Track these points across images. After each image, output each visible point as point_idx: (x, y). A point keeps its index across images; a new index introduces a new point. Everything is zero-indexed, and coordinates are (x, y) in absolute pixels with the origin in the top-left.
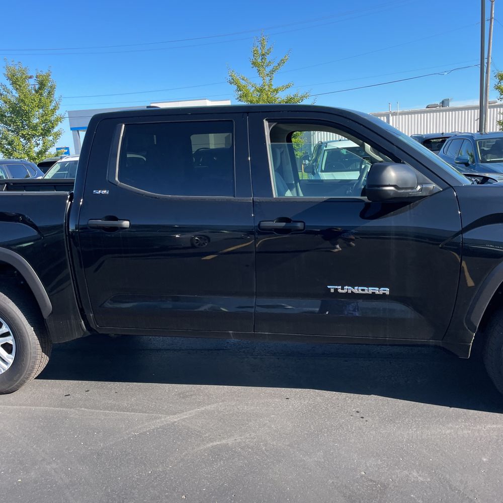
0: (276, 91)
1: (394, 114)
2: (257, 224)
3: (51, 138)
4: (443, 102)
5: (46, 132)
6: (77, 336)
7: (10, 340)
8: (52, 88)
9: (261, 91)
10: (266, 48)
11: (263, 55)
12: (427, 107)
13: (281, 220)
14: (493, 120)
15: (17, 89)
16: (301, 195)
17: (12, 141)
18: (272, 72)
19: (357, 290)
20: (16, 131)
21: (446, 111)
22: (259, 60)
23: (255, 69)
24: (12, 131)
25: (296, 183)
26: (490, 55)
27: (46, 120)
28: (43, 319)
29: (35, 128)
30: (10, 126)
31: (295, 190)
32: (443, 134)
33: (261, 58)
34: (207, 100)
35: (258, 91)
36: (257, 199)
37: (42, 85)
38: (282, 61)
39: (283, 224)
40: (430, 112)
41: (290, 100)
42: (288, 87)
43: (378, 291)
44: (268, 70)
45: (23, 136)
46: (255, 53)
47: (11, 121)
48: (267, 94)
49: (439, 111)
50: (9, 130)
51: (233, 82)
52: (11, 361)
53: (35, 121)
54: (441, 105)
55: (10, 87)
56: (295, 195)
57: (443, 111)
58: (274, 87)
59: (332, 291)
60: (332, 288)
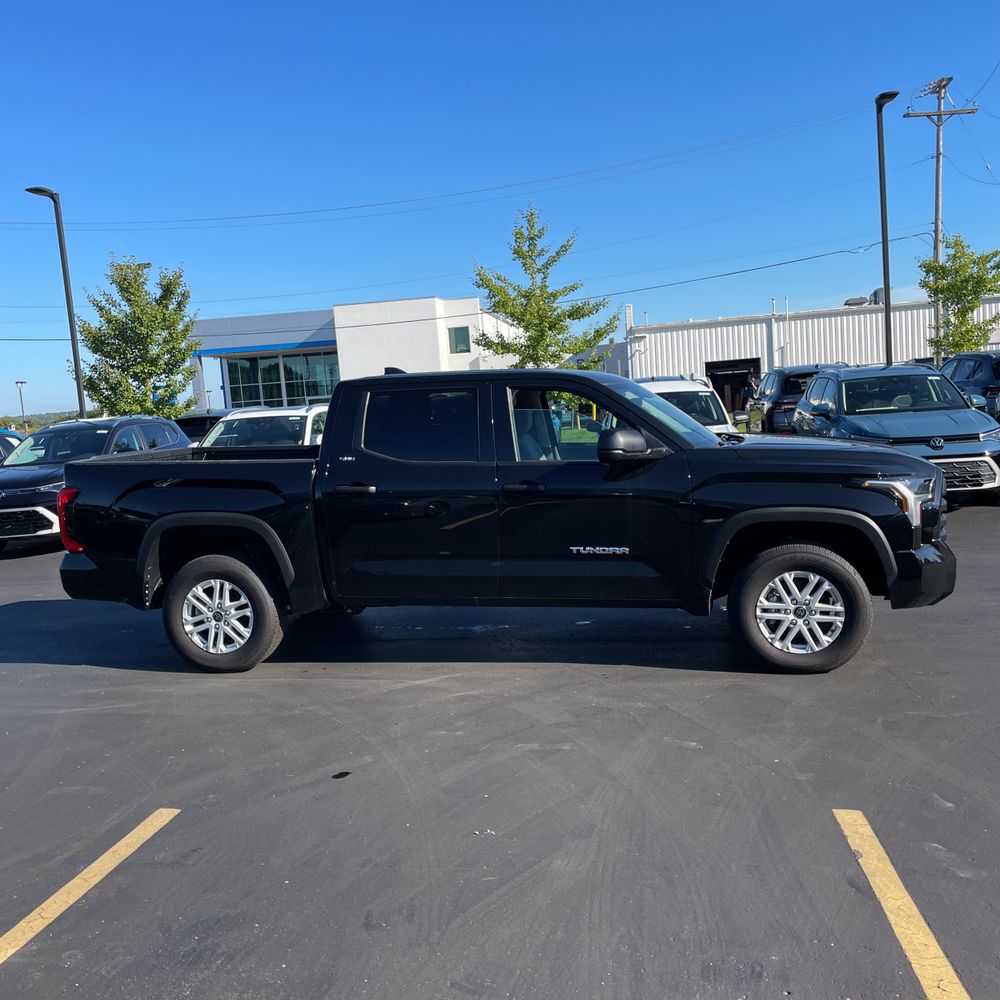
0: (554, 296)
2: (500, 488)
3: (179, 377)
5: (171, 368)
6: (317, 607)
7: (248, 612)
8: (186, 296)
9: (528, 296)
10: (537, 227)
11: (532, 239)
12: (847, 304)
13: (523, 482)
14: (919, 337)
15: (129, 300)
16: (559, 458)
17: (119, 383)
18: (547, 266)
19: (599, 550)
20: (124, 369)
22: (525, 248)
23: (519, 262)
24: (118, 368)
25: (553, 448)
26: (940, 216)
27: (174, 348)
28: (285, 588)
29: (154, 362)
30: (114, 359)
31: (552, 455)
32: (817, 366)
33: (527, 243)
34: (436, 299)
35: (525, 297)
36: (500, 463)
37: (167, 291)
38: (564, 249)
39: (525, 486)
40: (853, 313)
41: (576, 311)
42: (573, 288)
43: (619, 550)
44: (540, 262)
45: (135, 377)
46: (518, 236)
47: (117, 351)
48: (538, 304)
50: (112, 367)
51: (482, 283)
52: (248, 635)
53: (154, 350)
54: (873, 298)
55: (117, 297)
56: (552, 458)
58: (549, 290)
59: (575, 552)
60: (574, 549)
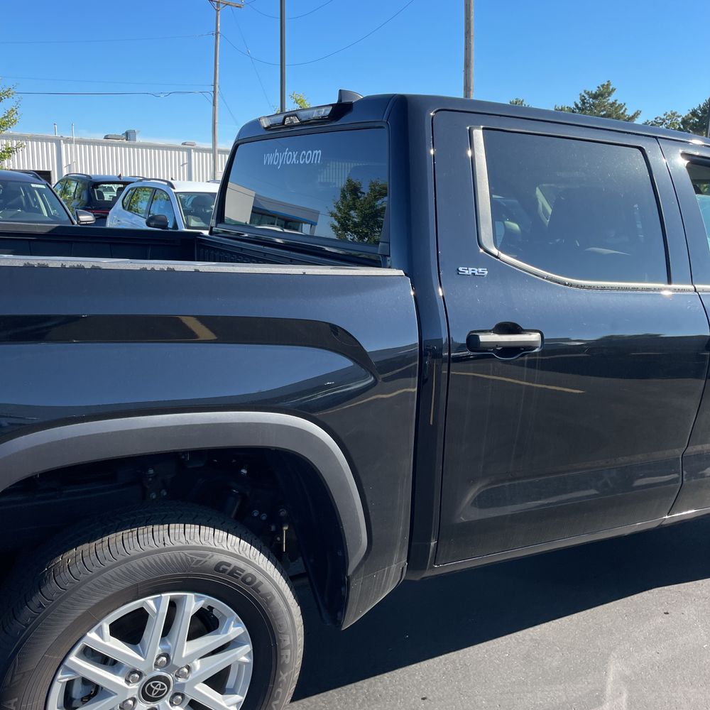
1: (68, 141)
4: (127, 134)
12: (106, 137)
21: (129, 146)
26: (217, 81)
40: (108, 145)
49: (121, 145)
54: (124, 137)
57: (125, 146)
